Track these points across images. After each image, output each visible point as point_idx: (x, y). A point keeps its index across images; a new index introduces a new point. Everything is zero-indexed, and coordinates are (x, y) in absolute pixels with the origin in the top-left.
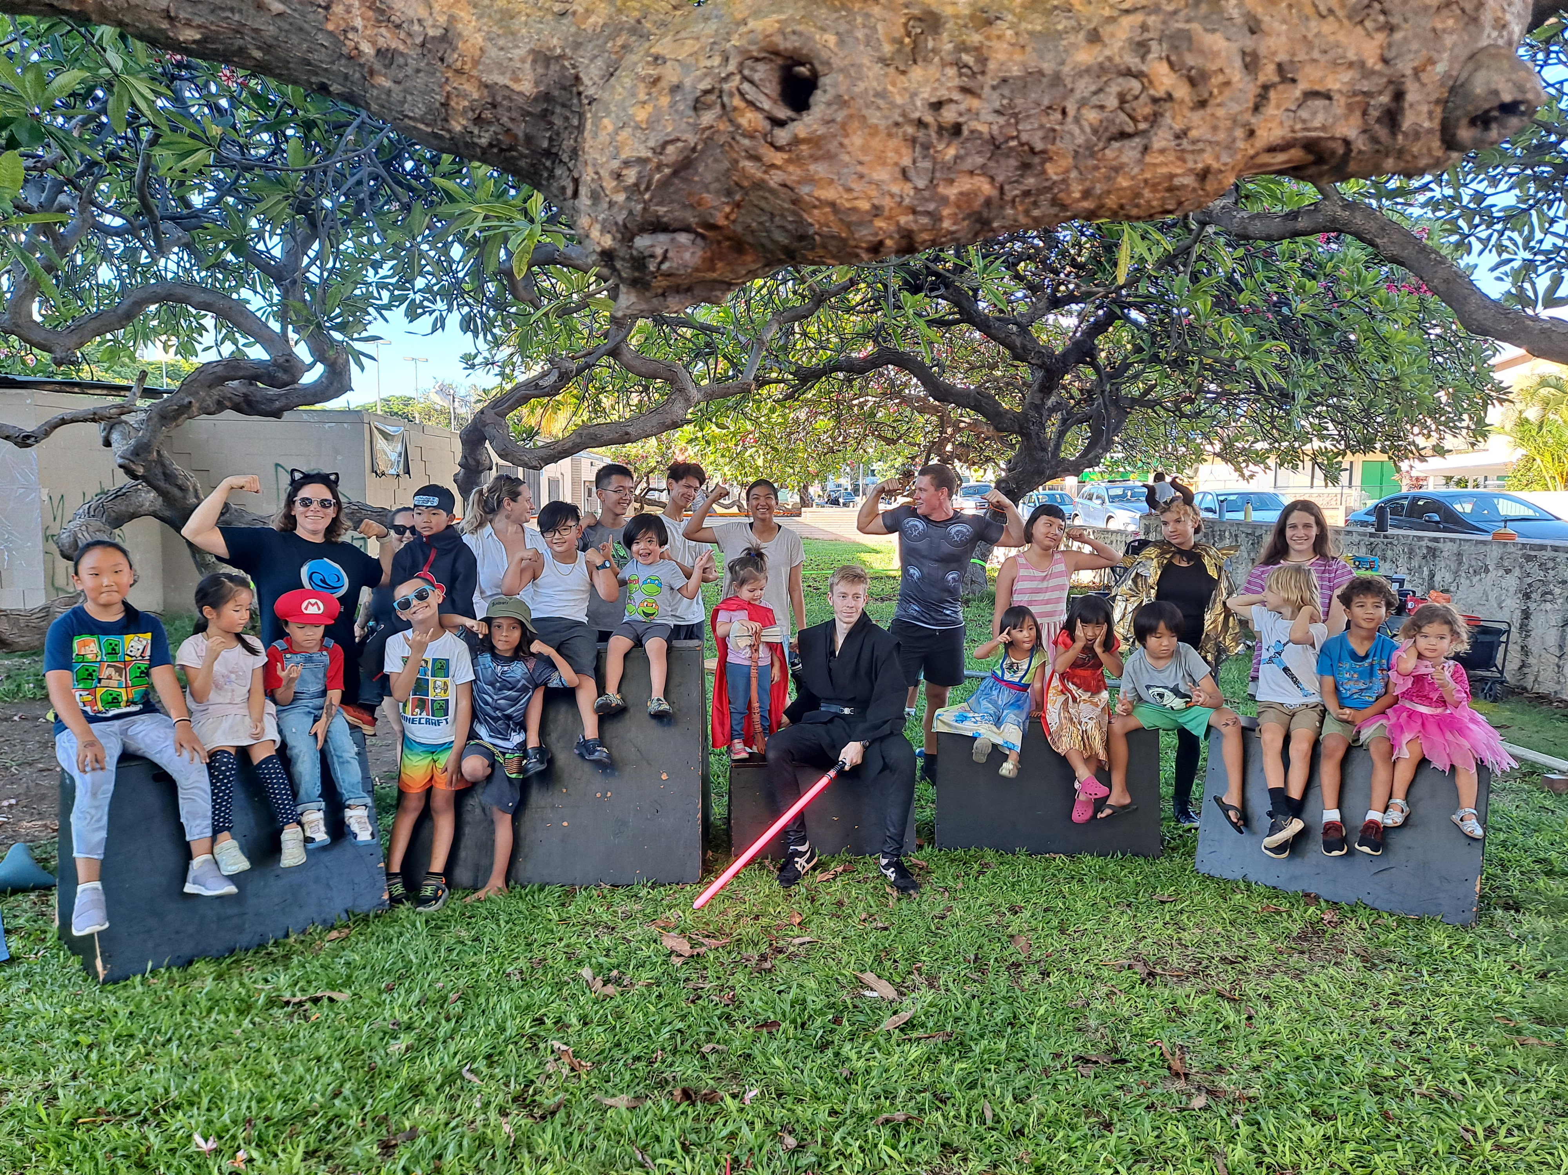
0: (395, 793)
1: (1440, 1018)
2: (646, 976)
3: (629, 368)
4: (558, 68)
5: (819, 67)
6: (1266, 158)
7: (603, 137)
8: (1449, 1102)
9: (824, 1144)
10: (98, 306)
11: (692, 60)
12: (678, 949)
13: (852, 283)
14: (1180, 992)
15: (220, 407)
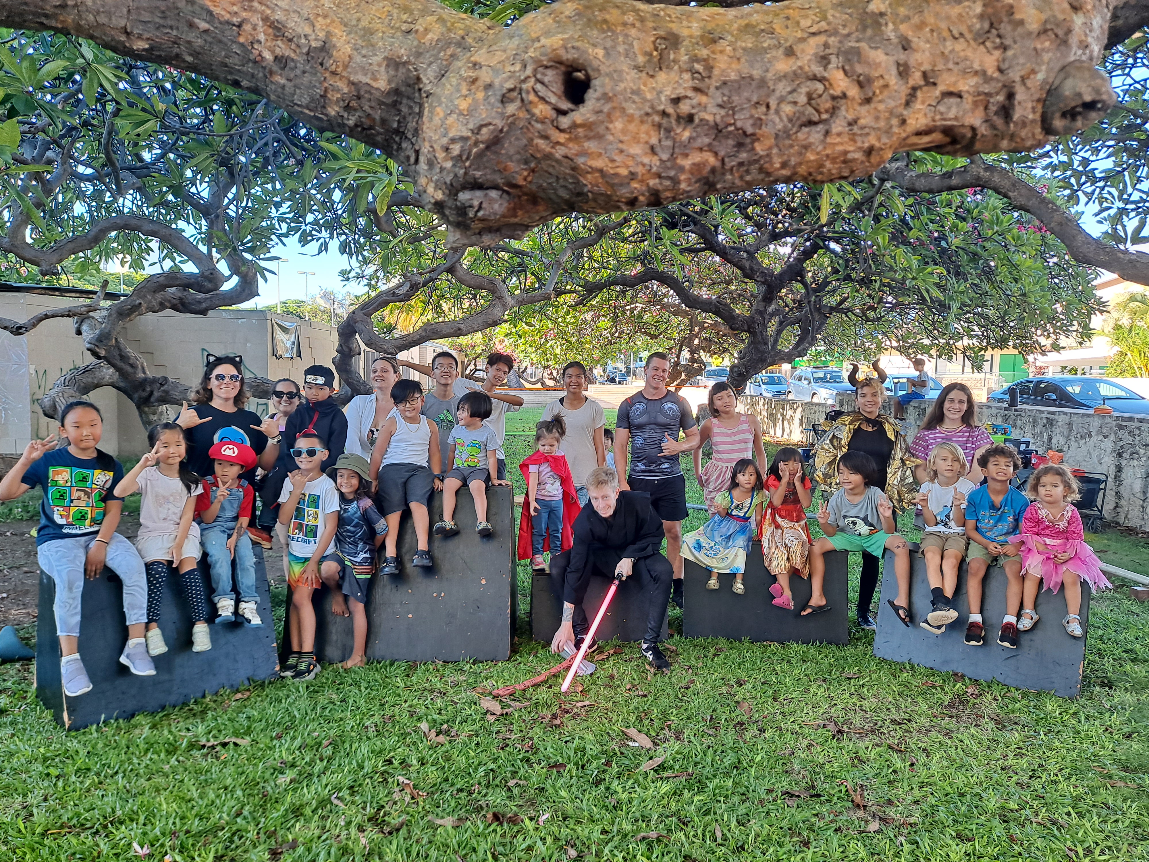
0: (285, 592)
1: (1052, 767)
2: (467, 728)
3: (462, 282)
4: (404, 71)
5: (591, 73)
6: (915, 140)
7: (437, 120)
8: (1058, 829)
9: (596, 855)
10: (73, 232)
11: (500, 66)
12: (491, 709)
13: (626, 220)
14: (862, 745)
15: (162, 306)
